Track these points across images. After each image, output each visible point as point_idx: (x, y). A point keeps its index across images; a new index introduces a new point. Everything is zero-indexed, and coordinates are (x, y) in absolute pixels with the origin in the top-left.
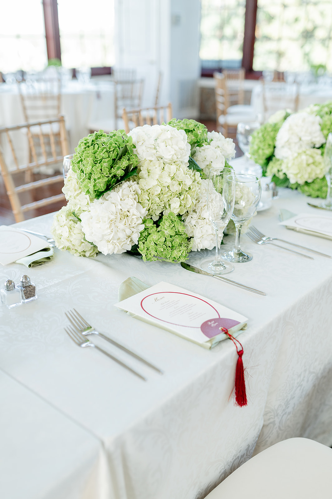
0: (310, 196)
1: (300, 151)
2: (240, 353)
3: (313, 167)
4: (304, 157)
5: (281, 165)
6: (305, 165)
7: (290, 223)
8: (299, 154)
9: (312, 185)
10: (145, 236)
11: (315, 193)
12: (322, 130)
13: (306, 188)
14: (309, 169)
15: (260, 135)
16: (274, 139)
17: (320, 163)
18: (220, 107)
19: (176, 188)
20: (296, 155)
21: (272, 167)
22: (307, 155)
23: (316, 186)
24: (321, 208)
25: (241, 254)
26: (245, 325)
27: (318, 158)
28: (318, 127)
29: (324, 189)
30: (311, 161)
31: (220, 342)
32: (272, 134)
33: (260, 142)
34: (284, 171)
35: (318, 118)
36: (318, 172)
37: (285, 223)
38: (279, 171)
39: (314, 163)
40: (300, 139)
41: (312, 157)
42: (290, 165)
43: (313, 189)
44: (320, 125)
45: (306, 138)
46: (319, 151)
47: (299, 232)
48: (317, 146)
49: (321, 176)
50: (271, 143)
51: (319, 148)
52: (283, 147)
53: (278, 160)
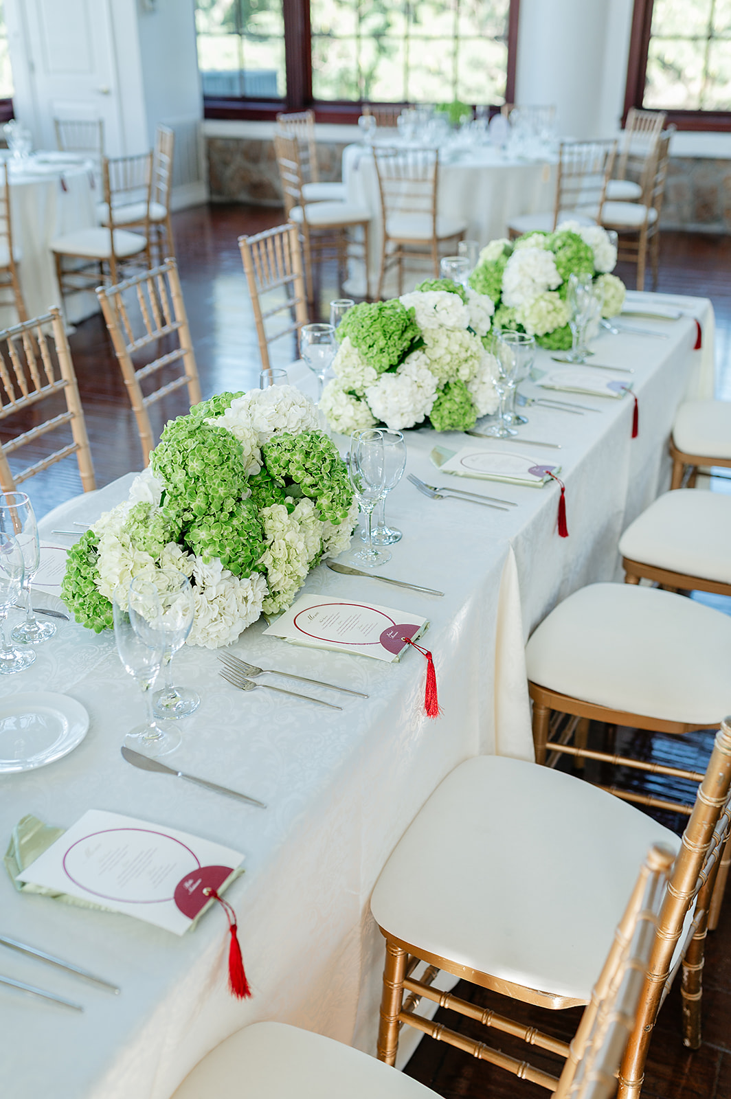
0: (549, 348)
1: (536, 296)
2: (563, 490)
3: (554, 314)
4: (543, 304)
5: (512, 314)
6: (544, 313)
7: (545, 381)
8: (537, 300)
9: (552, 336)
10: (438, 405)
11: (556, 345)
12: (557, 268)
13: (545, 340)
14: (550, 318)
15: (481, 277)
16: (499, 281)
17: (561, 310)
18: (291, 192)
19: (463, 355)
20: (532, 301)
21: (501, 317)
22: (546, 300)
23: (557, 337)
24: (566, 361)
25: (518, 418)
26: (560, 468)
27: (559, 303)
28: (553, 266)
29: (567, 339)
30: (551, 307)
31: (547, 482)
32: (496, 275)
33: (484, 286)
34: (519, 321)
35: (550, 254)
36: (561, 320)
37: (539, 382)
38: (510, 321)
39: (555, 310)
40: (533, 281)
41: (551, 302)
42: (527, 313)
43: (554, 340)
44: (555, 262)
45: (542, 280)
46: (557, 294)
47: (560, 390)
48: (553, 287)
49: (563, 324)
50: (497, 287)
51: (555, 291)
52: (513, 292)
53: (507, 308)
